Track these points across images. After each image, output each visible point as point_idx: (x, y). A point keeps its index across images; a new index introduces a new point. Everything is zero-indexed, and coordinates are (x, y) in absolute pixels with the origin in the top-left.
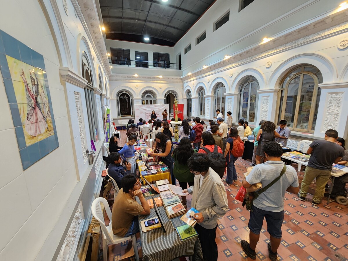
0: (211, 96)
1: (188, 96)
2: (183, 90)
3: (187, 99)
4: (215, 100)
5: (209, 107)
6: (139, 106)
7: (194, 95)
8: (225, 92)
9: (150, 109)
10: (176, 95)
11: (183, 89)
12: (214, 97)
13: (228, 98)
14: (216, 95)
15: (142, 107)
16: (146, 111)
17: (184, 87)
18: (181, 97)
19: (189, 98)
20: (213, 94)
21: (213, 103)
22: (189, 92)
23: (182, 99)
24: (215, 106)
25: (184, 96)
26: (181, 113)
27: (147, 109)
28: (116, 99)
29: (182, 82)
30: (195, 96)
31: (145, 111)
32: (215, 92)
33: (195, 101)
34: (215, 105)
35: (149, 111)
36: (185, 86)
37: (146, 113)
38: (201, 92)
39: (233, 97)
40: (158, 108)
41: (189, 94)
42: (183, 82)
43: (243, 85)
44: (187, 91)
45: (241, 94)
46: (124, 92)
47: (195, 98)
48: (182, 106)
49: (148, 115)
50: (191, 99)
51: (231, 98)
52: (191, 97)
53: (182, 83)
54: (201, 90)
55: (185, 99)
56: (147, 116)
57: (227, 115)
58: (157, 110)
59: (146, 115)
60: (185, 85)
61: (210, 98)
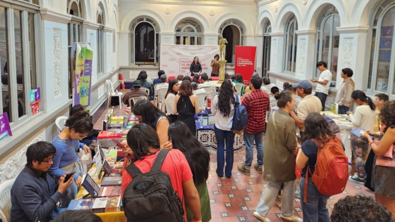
0: (309, 33)
1: (266, 32)
2: (257, 20)
3: (264, 37)
4: (319, 41)
5: (305, 55)
6: (168, 47)
7: (277, 29)
8: (339, 25)
9: (189, 53)
10: (242, 29)
11: (257, 16)
12: (315, 34)
13: (346, 38)
14: (321, 31)
15: (174, 49)
16: (182, 58)
17: (258, 13)
18: (252, 33)
19: (267, 34)
20: (313, 29)
21: (314, 47)
22: (267, 23)
23: (255, 37)
24: (318, 54)
25: (258, 32)
26: (250, 63)
27: (183, 53)
28: (129, 32)
29: (255, 4)
30: (278, 32)
31: (178, 57)
32: (318, 25)
33: (277, 41)
34: (318, 50)
35: (188, 58)
36: (261, 11)
37: (181, 60)
38: (291, 23)
39: (356, 36)
40: (205, 53)
41: (268, 28)
42: (257, 4)
43: (380, 10)
44: (265, 22)
45: (374, 31)
46: (145, 21)
47: (279, 35)
48: (253, 50)
49: (184, 65)
50: (270, 37)
51: (352, 38)
52: (270, 34)
53: (255, 6)
54: (291, 20)
55: (259, 38)
56: (184, 67)
57: (342, 77)
58: (203, 55)
59: (181, 64)
60: (261, 9)
61: (307, 37)
